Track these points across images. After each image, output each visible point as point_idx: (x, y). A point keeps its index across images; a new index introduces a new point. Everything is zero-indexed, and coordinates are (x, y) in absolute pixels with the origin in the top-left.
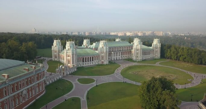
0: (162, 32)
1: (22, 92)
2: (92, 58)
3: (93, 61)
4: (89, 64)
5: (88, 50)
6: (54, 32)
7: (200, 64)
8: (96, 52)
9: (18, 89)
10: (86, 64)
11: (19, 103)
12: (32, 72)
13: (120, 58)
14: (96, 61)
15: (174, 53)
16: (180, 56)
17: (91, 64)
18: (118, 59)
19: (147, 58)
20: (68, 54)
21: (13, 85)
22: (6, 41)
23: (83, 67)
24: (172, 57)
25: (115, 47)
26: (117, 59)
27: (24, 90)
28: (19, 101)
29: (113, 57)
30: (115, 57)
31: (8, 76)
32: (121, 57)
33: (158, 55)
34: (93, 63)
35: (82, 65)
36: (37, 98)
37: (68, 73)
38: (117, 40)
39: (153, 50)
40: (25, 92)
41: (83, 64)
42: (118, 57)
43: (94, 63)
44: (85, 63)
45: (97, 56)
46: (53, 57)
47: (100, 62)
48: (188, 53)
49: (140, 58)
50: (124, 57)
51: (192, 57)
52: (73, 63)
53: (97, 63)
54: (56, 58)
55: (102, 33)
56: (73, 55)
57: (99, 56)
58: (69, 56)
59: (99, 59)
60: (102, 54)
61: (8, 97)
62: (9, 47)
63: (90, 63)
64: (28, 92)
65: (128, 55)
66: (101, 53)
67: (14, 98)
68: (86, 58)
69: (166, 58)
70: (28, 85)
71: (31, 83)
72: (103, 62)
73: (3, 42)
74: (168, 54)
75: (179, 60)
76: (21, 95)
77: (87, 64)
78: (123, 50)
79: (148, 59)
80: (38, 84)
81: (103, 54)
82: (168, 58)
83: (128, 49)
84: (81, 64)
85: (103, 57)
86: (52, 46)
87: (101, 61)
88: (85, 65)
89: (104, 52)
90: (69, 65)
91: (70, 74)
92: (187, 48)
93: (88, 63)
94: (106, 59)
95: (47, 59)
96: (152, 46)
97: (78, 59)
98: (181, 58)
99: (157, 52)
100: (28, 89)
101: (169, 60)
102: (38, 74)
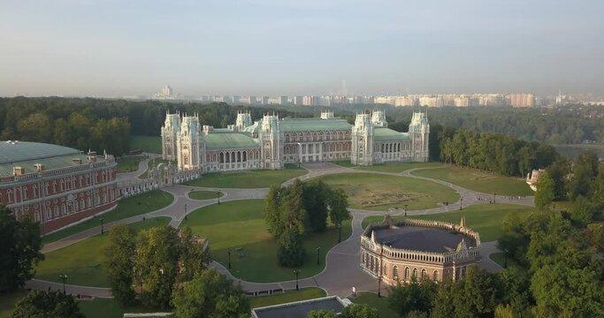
0: (530, 96)
1: (66, 197)
2: (243, 155)
3: (245, 160)
4: (236, 168)
5: (237, 137)
6: (220, 97)
7: (514, 175)
8: (253, 142)
9: (58, 191)
10: (227, 167)
11: (61, 215)
12: (87, 167)
13: (320, 159)
14: (252, 162)
17: (242, 168)
18: (314, 159)
19: (392, 159)
20: (183, 142)
21: (50, 182)
22: (66, 116)
23: (219, 173)
24: (455, 159)
25: (308, 133)
26: (311, 161)
27: (70, 195)
28: (60, 211)
29: (301, 156)
30: (307, 155)
31: (42, 167)
32: (325, 155)
33: (423, 153)
34: (244, 165)
35: (218, 169)
36: (97, 215)
37: (177, 181)
38: (324, 116)
39: (409, 141)
40: (71, 198)
41: (222, 167)
42: (314, 155)
43: (247, 167)
44: (225, 164)
45: (254, 150)
46: (164, 153)
47: (262, 163)
49: (367, 159)
50: (331, 155)
52: (194, 162)
53: (254, 167)
54: (169, 153)
56: (193, 144)
58: (186, 148)
59: (260, 157)
60: (266, 147)
61: (40, 199)
62: (72, 128)
63: (239, 166)
64: (79, 199)
65: (342, 152)
66: (264, 144)
67: (52, 205)
68: (228, 154)
70: (78, 186)
71: (84, 185)
72: (268, 165)
73: (60, 117)
74: (447, 151)
76: (65, 202)
77: (230, 166)
78: (328, 139)
79: (395, 161)
80: (101, 189)
81: (269, 147)
82: (448, 162)
83: (344, 137)
84: (215, 166)
85: (267, 153)
86: (162, 128)
87: (263, 161)
88: (225, 170)
89: (269, 141)
90: (186, 166)
91: (180, 183)
92: (487, 137)
93: (233, 166)
94: (275, 156)
95: (153, 156)
96: (410, 130)
97: (208, 156)
98: (471, 161)
99: (418, 144)
100: (78, 194)
101: (449, 166)
102: (100, 172)
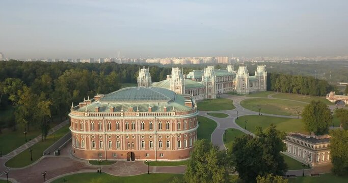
0: (227, 58)
2: (197, 92)
8: (199, 84)
13: (222, 92)
14: (201, 95)
15: (284, 83)
16: (293, 86)
17: (197, 99)
19: (252, 91)
20: (176, 85)
24: (283, 89)
32: (223, 90)
33: (265, 86)
42: (220, 90)
43: (200, 98)
45: (203, 88)
47: (206, 96)
48: (303, 82)
49: (246, 91)
50: (227, 90)
51: (308, 87)
53: (202, 98)
55: (132, 60)
56: (183, 86)
57: (205, 87)
58: (178, 88)
59: (205, 92)
60: (209, 86)
65: (229, 88)
66: (208, 84)
69: (272, 91)
72: (210, 96)
74: (276, 86)
75: (291, 92)
78: (224, 81)
79: (254, 92)
81: (211, 86)
82: (276, 91)
83: (229, 80)
85: (210, 90)
86: (138, 77)
89: (211, 83)
92: (302, 77)
96: (256, 74)
98: (294, 90)
99: (262, 82)
101: (277, 93)
